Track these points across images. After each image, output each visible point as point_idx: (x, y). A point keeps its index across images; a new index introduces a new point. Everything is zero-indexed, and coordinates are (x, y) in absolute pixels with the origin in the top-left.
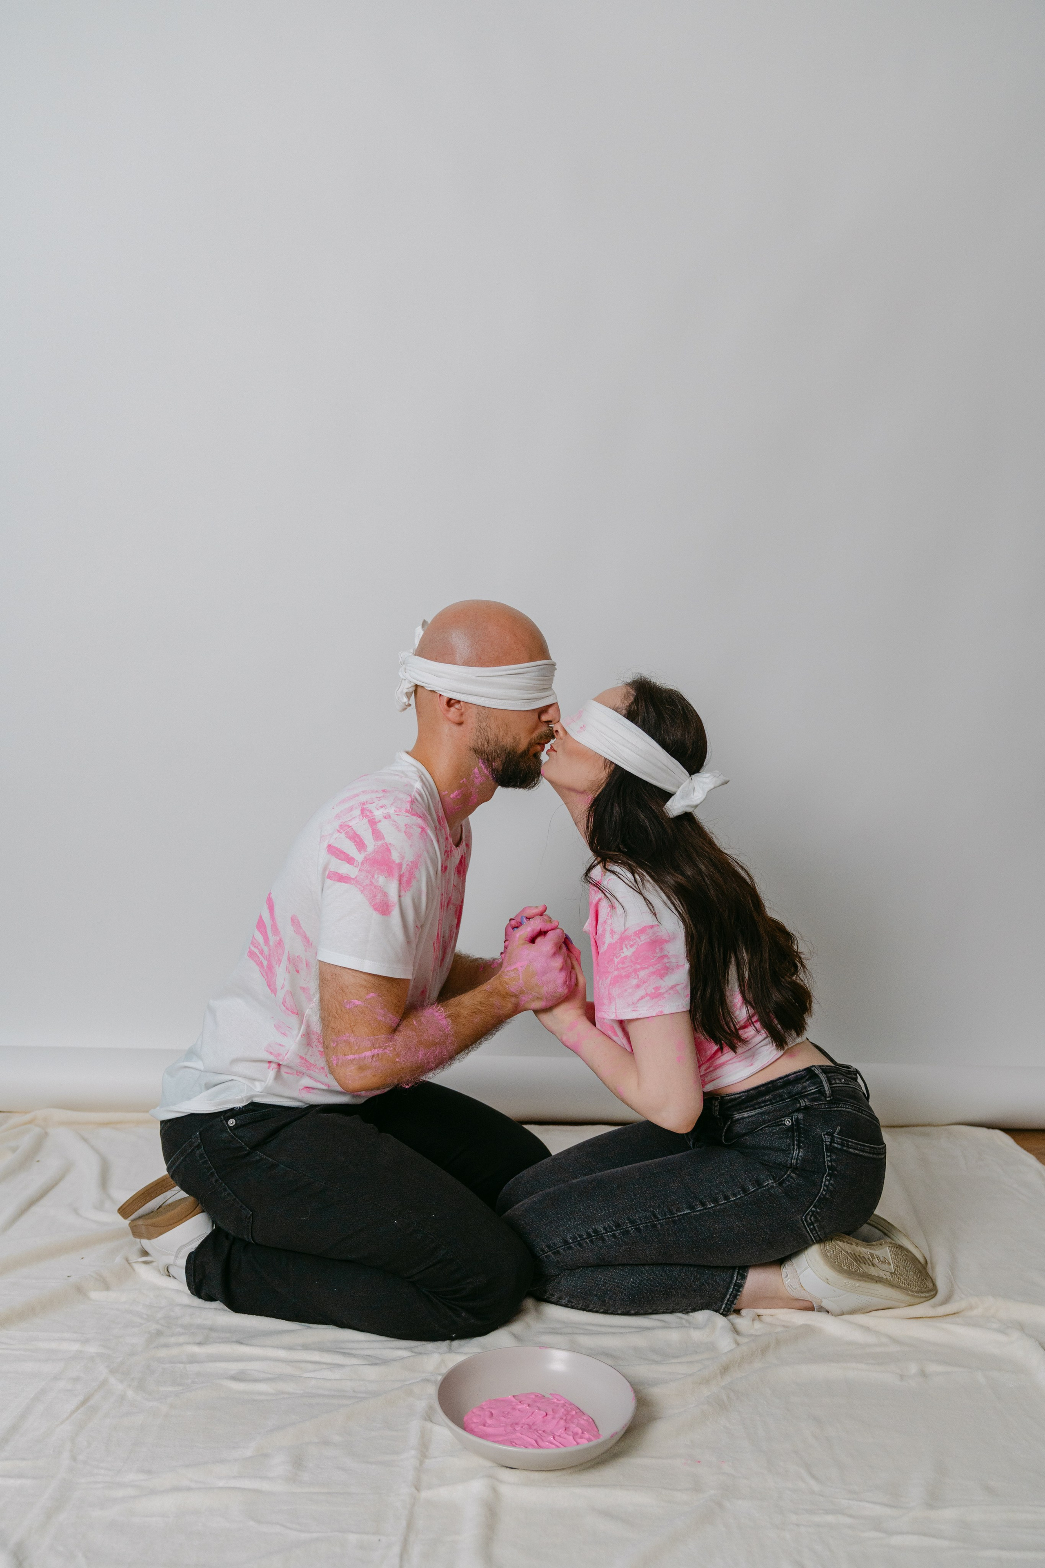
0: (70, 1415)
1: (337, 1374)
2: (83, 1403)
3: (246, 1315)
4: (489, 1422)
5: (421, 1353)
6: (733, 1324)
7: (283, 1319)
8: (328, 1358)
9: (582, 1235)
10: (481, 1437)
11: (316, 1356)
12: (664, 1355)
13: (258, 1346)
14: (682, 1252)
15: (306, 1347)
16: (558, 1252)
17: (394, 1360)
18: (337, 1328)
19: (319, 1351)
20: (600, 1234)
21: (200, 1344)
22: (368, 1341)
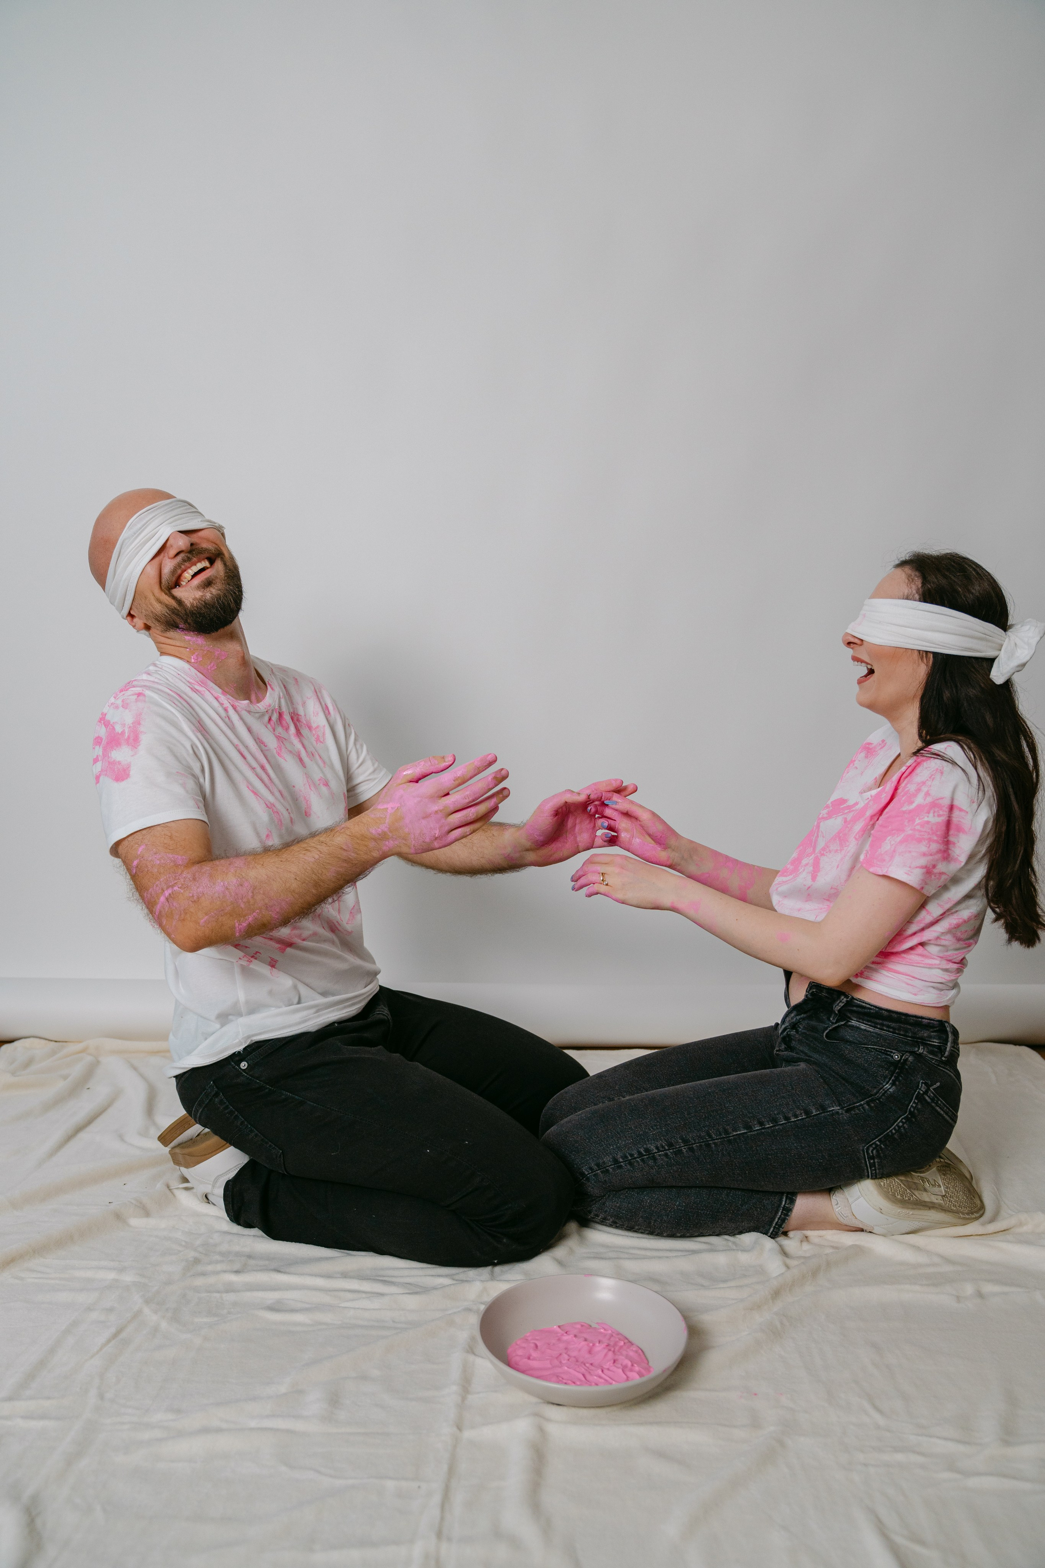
0: (101, 1349)
1: (376, 1304)
2: (115, 1336)
3: (285, 1242)
4: (534, 1354)
5: (463, 1281)
6: (781, 1246)
7: (322, 1246)
8: (367, 1286)
9: (633, 1154)
10: (523, 1372)
11: (354, 1285)
12: (712, 1279)
13: (295, 1274)
14: (734, 1174)
15: (345, 1275)
16: (608, 1171)
17: (435, 1288)
18: (377, 1255)
19: (358, 1279)
20: (652, 1154)
21: (237, 1272)
22: (409, 1268)
